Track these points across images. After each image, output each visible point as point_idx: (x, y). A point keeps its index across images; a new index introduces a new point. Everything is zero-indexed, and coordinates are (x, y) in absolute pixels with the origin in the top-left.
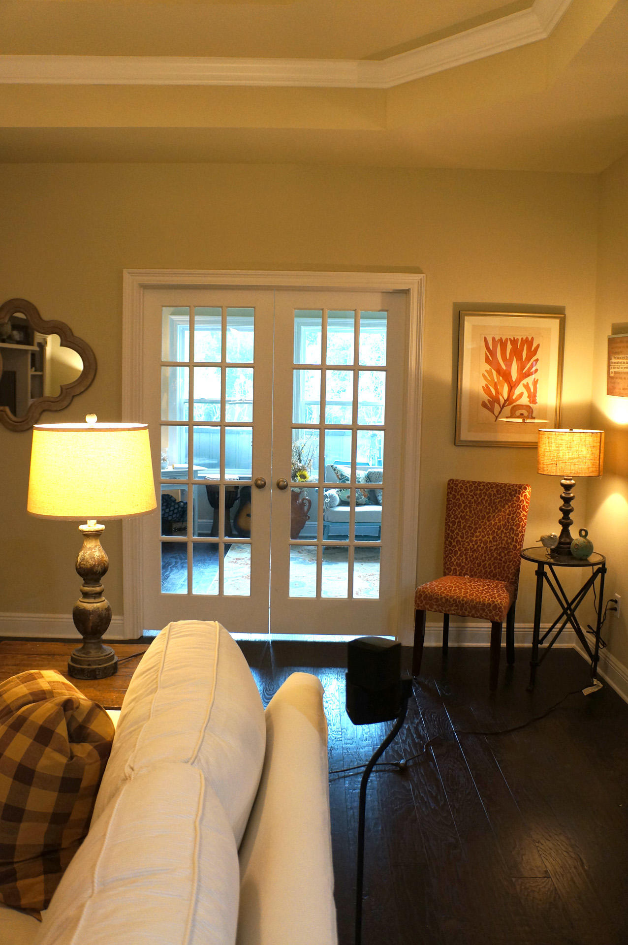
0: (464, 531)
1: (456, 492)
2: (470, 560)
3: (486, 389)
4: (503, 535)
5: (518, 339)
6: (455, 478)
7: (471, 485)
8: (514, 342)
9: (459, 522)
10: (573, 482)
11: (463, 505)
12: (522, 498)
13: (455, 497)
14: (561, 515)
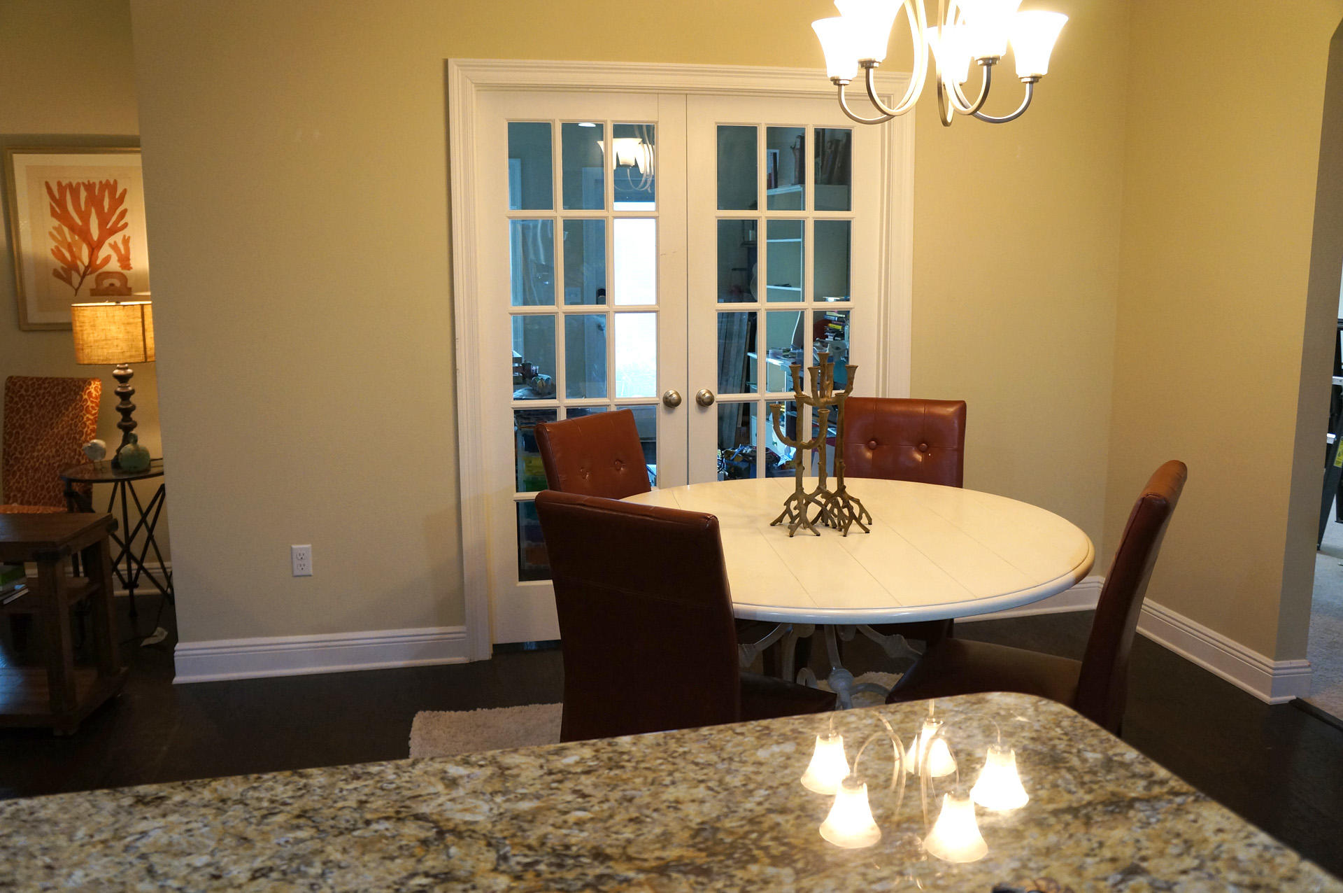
0: (23, 445)
1: (13, 392)
2: (32, 482)
3: (57, 253)
4: (66, 447)
5: (94, 183)
6: (14, 374)
7: (34, 383)
8: (89, 187)
9: (18, 433)
10: (130, 371)
11: (22, 410)
12: (86, 397)
13: (13, 399)
14: (119, 416)
